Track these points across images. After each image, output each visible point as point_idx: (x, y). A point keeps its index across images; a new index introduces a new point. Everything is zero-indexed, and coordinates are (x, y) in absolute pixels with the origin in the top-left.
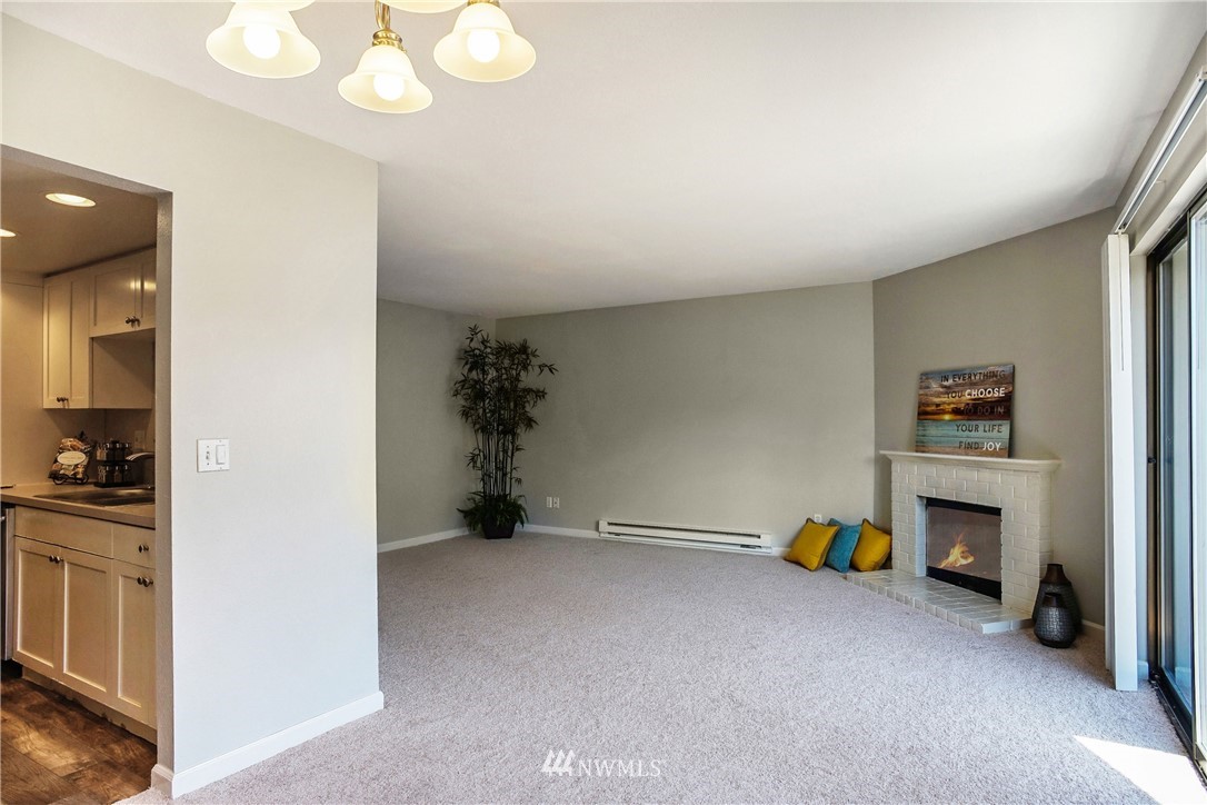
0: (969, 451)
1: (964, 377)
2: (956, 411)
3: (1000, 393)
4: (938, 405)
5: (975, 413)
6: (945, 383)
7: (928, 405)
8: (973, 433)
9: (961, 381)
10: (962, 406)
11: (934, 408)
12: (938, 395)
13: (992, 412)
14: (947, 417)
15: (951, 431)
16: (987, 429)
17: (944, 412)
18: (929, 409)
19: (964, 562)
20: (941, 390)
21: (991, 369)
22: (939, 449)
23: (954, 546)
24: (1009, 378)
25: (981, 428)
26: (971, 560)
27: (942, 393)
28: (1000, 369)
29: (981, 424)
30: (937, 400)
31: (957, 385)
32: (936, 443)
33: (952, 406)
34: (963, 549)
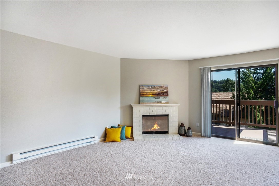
0: (158, 103)
1: (156, 87)
2: (153, 94)
3: (166, 91)
4: (147, 93)
5: (159, 95)
6: (149, 88)
7: (144, 93)
8: (159, 99)
9: (154, 88)
10: (155, 93)
11: (146, 94)
12: (147, 91)
13: (164, 95)
14: (150, 96)
15: (152, 99)
16: (163, 98)
17: (149, 94)
18: (144, 94)
19: (157, 128)
20: (148, 89)
21: (163, 86)
22: (149, 103)
23: (155, 125)
24: (167, 88)
25: (161, 98)
26: (159, 128)
27: (148, 90)
28: (165, 86)
29: (161, 97)
30: (147, 92)
32: (147, 102)
33: (152, 93)
34: (157, 125)
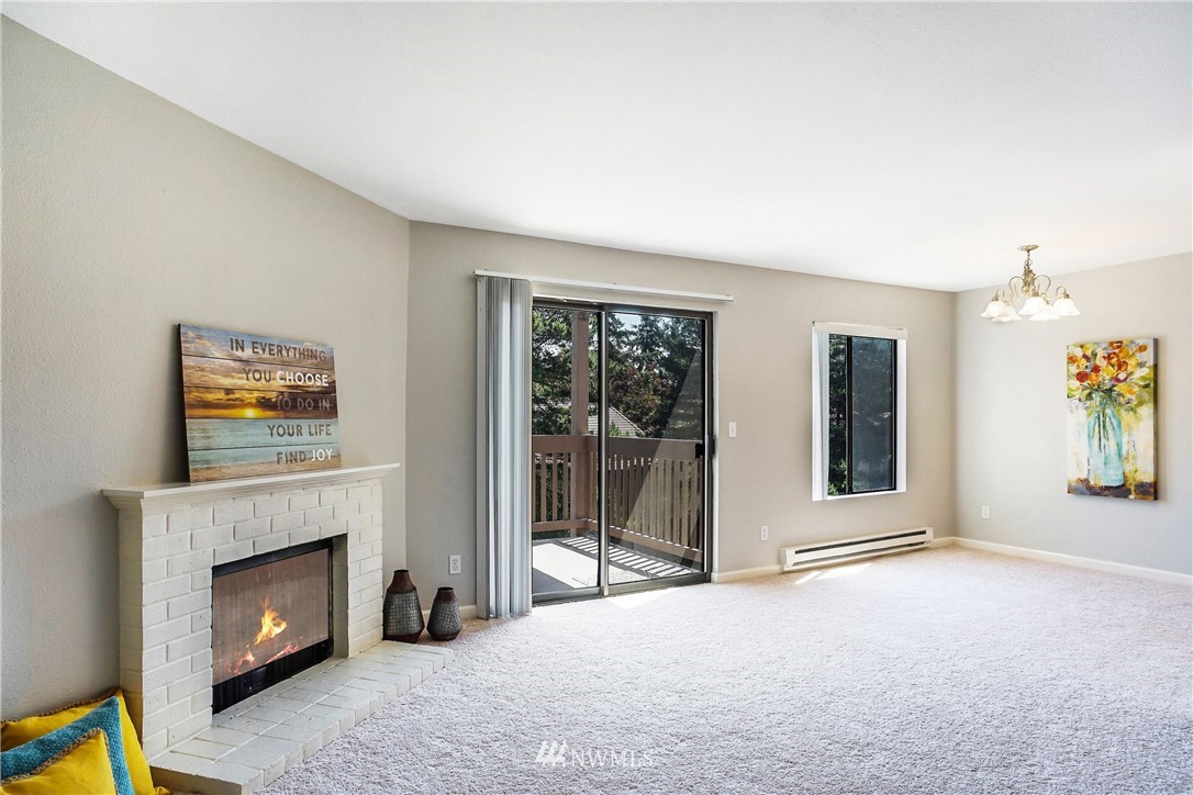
0: (294, 466)
1: (275, 351)
2: (264, 404)
3: (321, 382)
4: (228, 391)
5: (294, 407)
6: (239, 353)
7: (208, 389)
8: (295, 439)
9: (267, 355)
10: (273, 396)
11: (221, 395)
12: (228, 373)
13: (316, 407)
14: (250, 413)
15: (260, 434)
16: (313, 431)
17: (242, 404)
18: (210, 397)
19: (278, 630)
20: (232, 364)
21: (308, 345)
22: (243, 471)
23: (263, 615)
24: (325, 363)
25: (305, 430)
26: (284, 626)
27: (234, 370)
28: (320, 349)
29: (305, 424)
30: (227, 382)
31: (261, 361)
32: (236, 459)
33: (256, 394)
34: (275, 614)
